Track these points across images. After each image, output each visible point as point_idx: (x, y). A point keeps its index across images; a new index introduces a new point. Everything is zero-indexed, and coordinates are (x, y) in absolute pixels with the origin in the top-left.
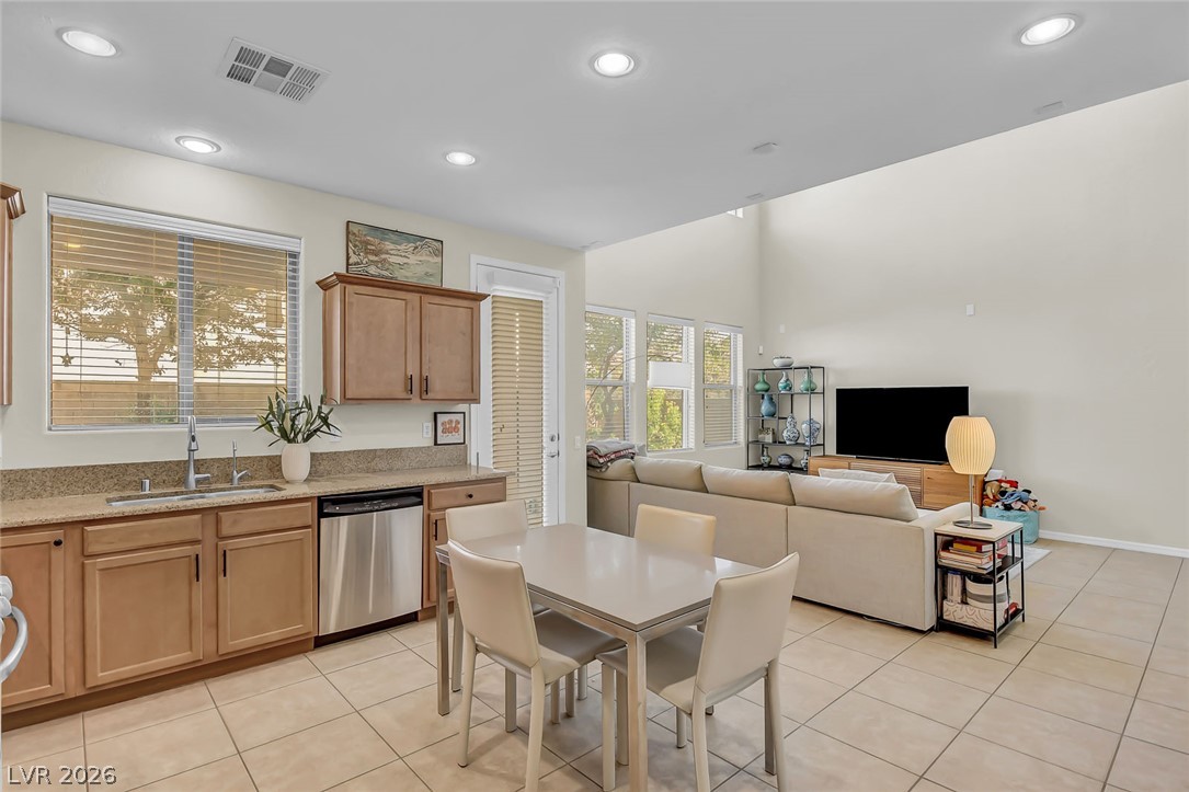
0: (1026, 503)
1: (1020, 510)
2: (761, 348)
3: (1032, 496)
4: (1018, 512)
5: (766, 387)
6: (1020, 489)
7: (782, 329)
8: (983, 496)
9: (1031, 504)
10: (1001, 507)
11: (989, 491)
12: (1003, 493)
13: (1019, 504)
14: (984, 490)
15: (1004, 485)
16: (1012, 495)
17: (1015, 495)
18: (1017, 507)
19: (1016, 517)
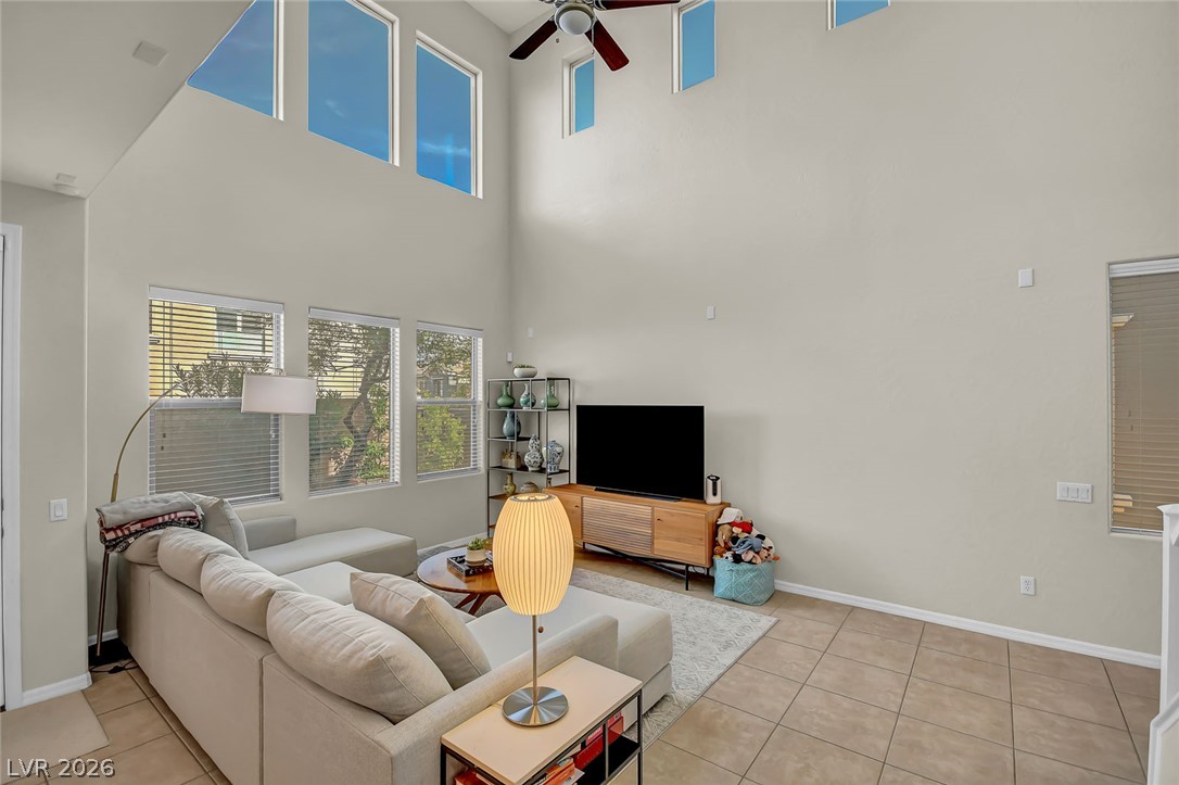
0: (758, 553)
1: (750, 562)
2: (510, 355)
3: (768, 542)
4: (749, 566)
5: (509, 401)
6: (755, 532)
7: (531, 331)
8: (714, 543)
9: (764, 553)
10: (731, 559)
11: (722, 537)
12: (735, 539)
13: (751, 554)
14: (715, 534)
15: (737, 530)
16: (744, 542)
17: (747, 543)
18: (748, 559)
19: (745, 572)
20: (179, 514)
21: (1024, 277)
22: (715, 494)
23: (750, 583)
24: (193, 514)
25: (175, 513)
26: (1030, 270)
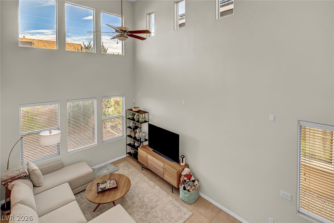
0: (191, 187)
1: (188, 191)
2: (134, 101)
6: (192, 179)
8: (179, 180)
9: (193, 188)
10: (183, 188)
11: (182, 179)
12: (185, 181)
13: (189, 187)
14: (180, 178)
15: (186, 179)
16: (187, 183)
17: (188, 183)
18: (188, 189)
19: (187, 193)
20: (21, 175)
21: (271, 117)
22: (183, 162)
23: (188, 197)
24: (26, 174)
25: (20, 175)
26: (274, 115)
